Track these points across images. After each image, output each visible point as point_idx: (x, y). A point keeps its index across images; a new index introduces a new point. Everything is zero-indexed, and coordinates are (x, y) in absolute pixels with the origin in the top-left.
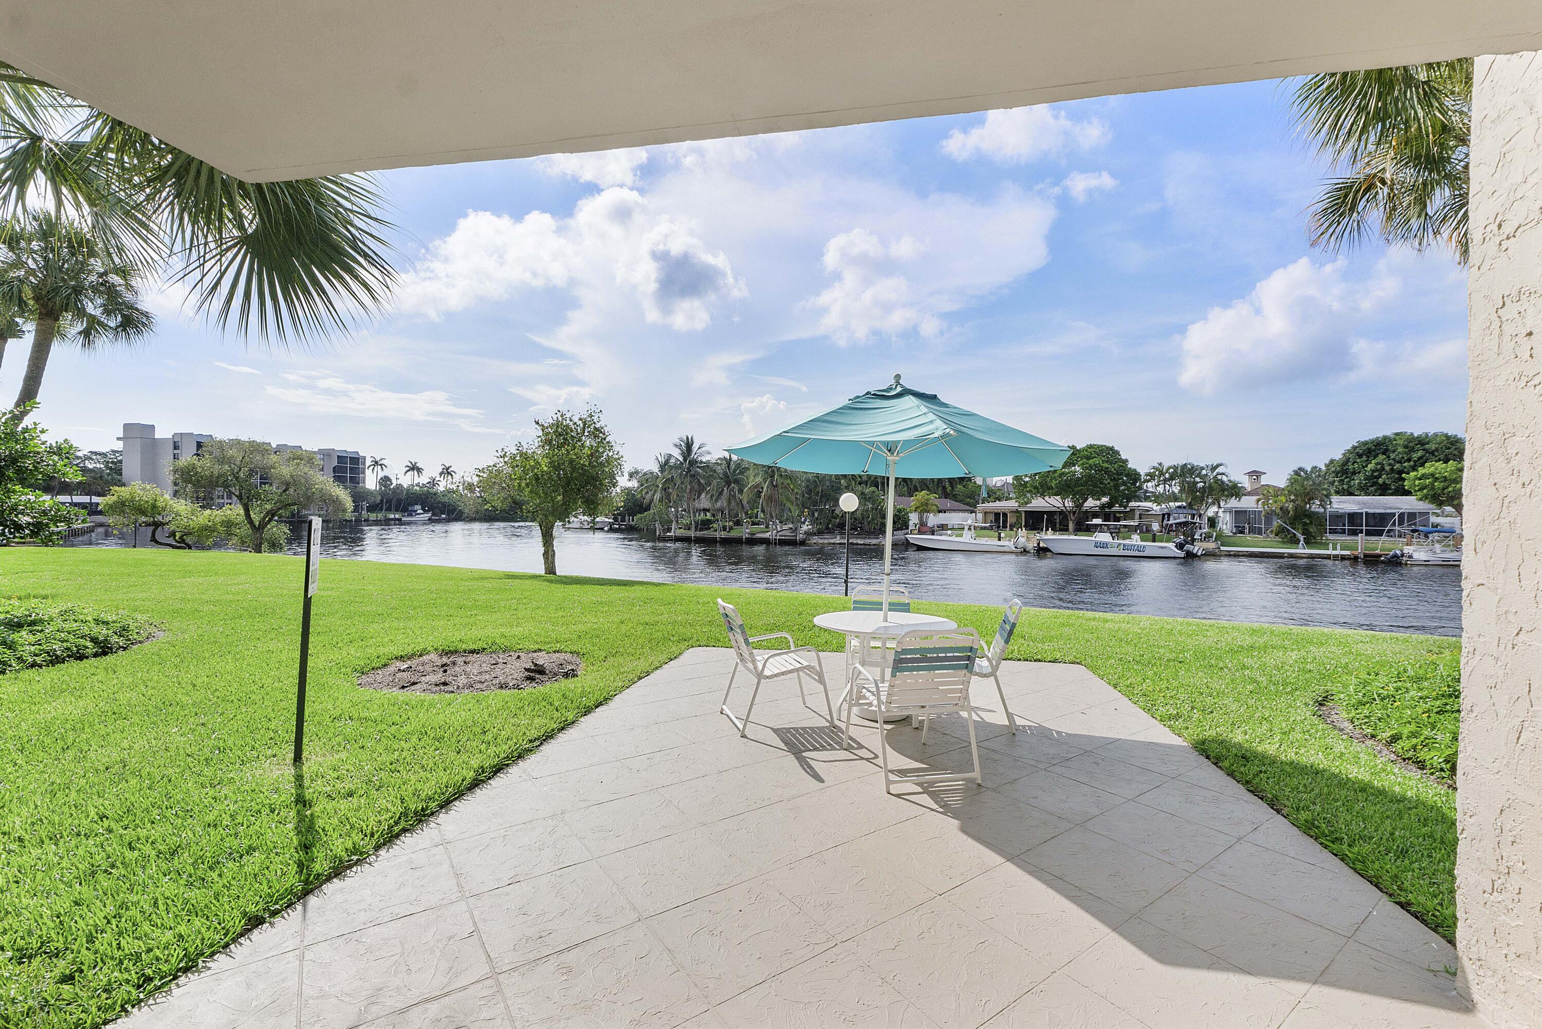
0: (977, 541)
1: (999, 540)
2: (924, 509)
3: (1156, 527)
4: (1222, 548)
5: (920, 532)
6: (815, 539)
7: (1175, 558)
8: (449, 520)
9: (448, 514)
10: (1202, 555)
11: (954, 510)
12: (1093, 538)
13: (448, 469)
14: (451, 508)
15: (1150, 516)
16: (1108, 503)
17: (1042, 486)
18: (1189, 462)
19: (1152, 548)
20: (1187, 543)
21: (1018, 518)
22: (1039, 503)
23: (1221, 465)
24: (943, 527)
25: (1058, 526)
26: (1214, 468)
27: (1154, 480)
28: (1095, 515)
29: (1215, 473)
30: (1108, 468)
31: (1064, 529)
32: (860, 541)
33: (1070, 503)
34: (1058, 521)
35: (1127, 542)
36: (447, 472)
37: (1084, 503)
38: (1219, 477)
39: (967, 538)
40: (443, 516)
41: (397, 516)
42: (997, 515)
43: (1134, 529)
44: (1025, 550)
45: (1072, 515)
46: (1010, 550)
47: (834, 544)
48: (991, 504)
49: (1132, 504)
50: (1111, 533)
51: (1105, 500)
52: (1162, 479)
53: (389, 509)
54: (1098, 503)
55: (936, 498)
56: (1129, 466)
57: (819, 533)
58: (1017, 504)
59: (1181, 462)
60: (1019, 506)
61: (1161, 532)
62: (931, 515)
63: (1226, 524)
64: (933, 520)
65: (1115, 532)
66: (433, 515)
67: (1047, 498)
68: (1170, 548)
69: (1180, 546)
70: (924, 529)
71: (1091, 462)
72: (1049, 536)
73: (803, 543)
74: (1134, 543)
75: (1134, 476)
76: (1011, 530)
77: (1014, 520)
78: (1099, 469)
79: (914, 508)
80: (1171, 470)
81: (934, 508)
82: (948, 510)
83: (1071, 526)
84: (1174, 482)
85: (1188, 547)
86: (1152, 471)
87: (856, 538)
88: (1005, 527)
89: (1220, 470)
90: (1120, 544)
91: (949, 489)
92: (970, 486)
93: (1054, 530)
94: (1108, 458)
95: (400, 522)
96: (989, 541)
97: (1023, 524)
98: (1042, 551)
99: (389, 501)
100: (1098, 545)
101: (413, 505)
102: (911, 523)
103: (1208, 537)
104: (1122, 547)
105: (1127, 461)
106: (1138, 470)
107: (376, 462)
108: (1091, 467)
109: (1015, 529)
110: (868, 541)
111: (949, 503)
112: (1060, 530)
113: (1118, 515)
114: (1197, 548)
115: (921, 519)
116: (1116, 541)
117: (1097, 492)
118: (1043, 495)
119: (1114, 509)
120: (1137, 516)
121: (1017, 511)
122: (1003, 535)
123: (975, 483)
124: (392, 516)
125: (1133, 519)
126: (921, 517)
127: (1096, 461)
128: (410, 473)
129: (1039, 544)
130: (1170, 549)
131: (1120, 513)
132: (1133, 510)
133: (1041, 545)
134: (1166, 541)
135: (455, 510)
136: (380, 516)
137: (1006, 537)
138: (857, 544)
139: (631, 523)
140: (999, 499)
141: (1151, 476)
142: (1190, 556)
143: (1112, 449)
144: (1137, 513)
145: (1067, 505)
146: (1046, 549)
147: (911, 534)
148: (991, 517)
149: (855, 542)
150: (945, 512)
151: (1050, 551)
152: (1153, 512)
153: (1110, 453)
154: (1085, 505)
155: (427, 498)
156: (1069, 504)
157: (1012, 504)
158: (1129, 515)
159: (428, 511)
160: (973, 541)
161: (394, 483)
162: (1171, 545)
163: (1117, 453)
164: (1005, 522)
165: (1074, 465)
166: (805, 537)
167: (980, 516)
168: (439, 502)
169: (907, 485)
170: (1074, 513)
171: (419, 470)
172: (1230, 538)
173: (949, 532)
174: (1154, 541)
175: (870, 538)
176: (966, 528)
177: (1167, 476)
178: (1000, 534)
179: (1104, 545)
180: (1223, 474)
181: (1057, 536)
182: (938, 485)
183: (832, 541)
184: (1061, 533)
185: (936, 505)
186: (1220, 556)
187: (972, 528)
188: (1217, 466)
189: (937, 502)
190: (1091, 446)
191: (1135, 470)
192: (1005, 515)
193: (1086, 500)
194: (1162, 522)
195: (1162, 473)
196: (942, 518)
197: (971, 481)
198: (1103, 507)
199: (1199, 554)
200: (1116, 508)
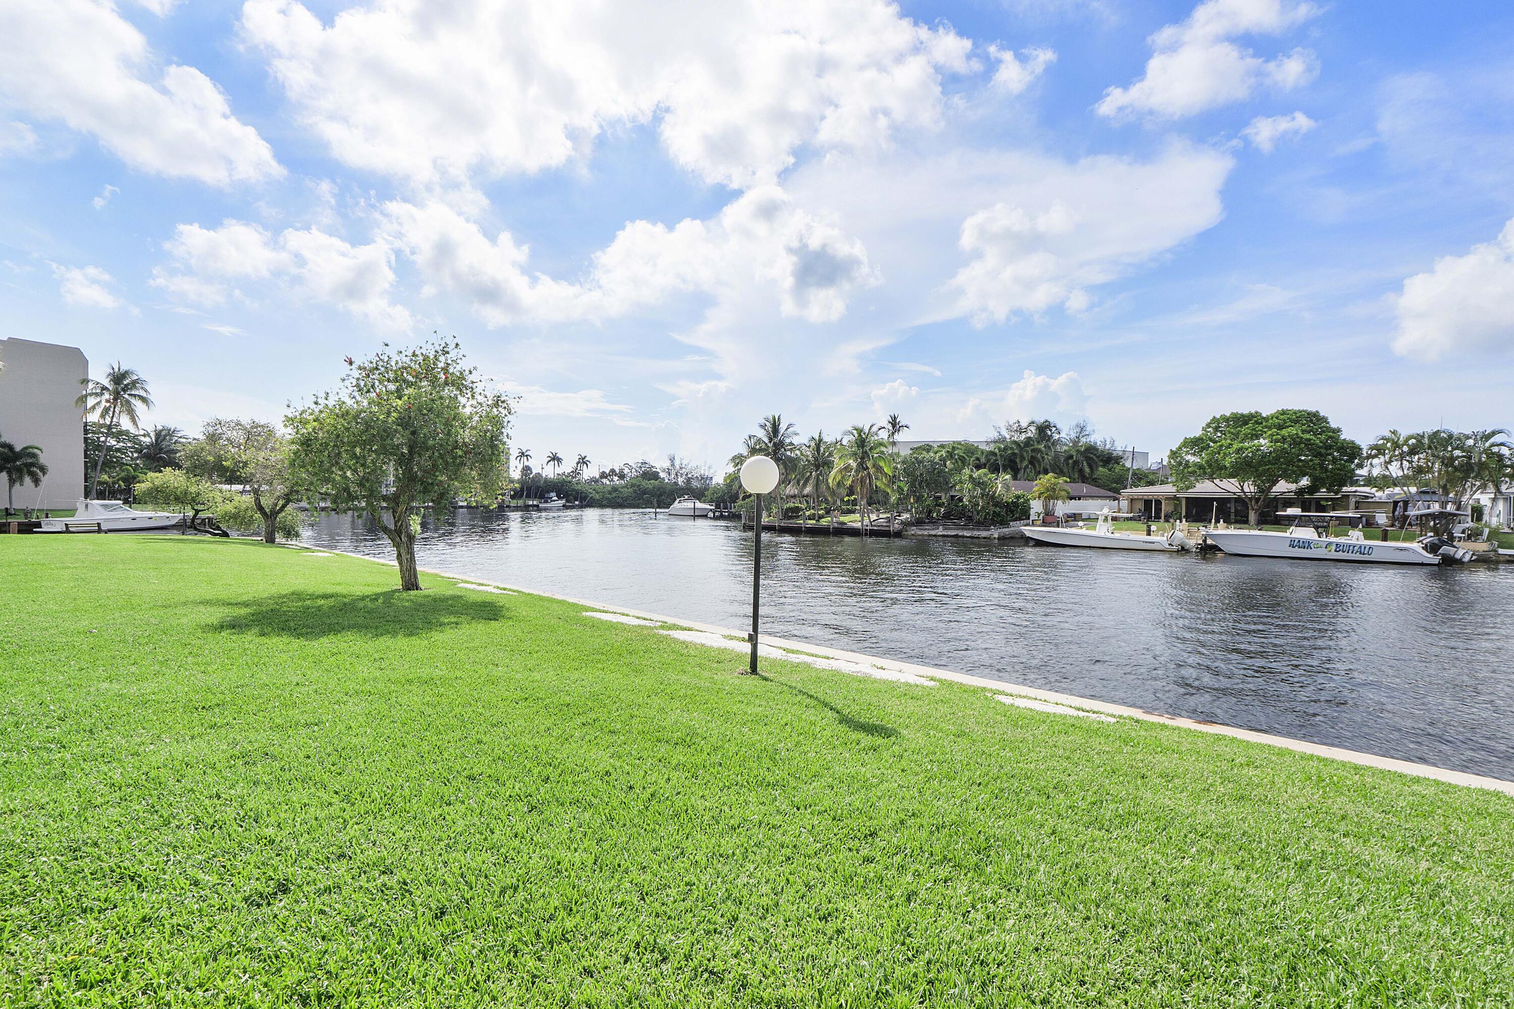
0: (1117, 535)
1: (1149, 534)
2: (1051, 495)
3: (1382, 519)
4: (1501, 551)
5: (1045, 523)
6: (913, 530)
7: (1422, 564)
8: (581, 507)
9: (581, 502)
10: (1470, 561)
11: (1092, 497)
12: (1287, 535)
13: (583, 459)
14: (583, 495)
15: (1371, 505)
16: (1308, 487)
17: (1210, 466)
18: (1444, 427)
19: (1382, 548)
20: (1443, 543)
21: (1177, 507)
22: (1205, 488)
23: (1500, 432)
24: (1074, 517)
25: (1232, 517)
26: (1487, 437)
27: (1384, 454)
28: (1289, 503)
29: (1487, 444)
30: (1310, 440)
31: (1242, 520)
32: (967, 534)
33: (1252, 488)
34: (1233, 510)
35: (1342, 540)
36: (583, 461)
37: (1271, 487)
38: (1495, 449)
39: (1102, 531)
40: (577, 503)
41: (535, 503)
42: (1148, 503)
43: (1353, 523)
44: (1183, 548)
45: (1253, 502)
46: (1161, 548)
47: (935, 536)
48: (1139, 489)
49: (1345, 489)
50: (1316, 528)
51: (1305, 482)
52: (1397, 453)
53: (528, 496)
54: (1293, 487)
55: (1066, 482)
56: (1342, 437)
57: (919, 523)
58: (1174, 489)
59: (1429, 429)
60: (1178, 491)
61: (1392, 526)
62: (1060, 502)
63: (1498, 516)
64: (1062, 508)
65: (1322, 527)
66: (567, 501)
67: (1217, 481)
68: (1415, 548)
69: (1433, 548)
70: (1050, 519)
71: (1284, 432)
72: (1220, 531)
73: (898, 534)
74: (1354, 542)
75: (1352, 451)
76: (1167, 521)
77: (1171, 509)
78: (1296, 441)
79: (1037, 494)
80: (1414, 441)
81: (1063, 493)
82: (1084, 497)
83: (1252, 517)
84: (1417, 457)
85: (1445, 549)
86: (1381, 442)
87: (962, 529)
88: (1158, 517)
89: (1497, 439)
90: (1330, 544)
91: (1087, 470)
92: (1118, 468)
93: (1228, 521)
94: (1309, 426)
95: (538, 509)
96: (1135, 535)
97: (1184, 514)
98: (1208, 551)
99: (529, 489)
100: (1294, 543)
101: (548, 492)
102: (1032, 512)
103: (1473, 535)
104: (1334, 547)
105: (1339, 430)
106: (1358, 442)
107: (523, 453)
108: (1284, 439)
109: (1171, 520)
110: (976, 533)
111: (1085, 489)
112: (1236, 522)
113: (1323, 503)
114: (1463, 550)
115: (1046, 506)
116: (1324, 539)
117: (1294, 472)
118: (1211, 478)
119: (1317, 495)
120: (1352, 505)
121: (1176, 498)
122: (1153, 528)
123: (1124, 465)
124: (531, 503)
125: (1346, 508)
126: (1046, 505)
127: (1293, 431)
128: (552, 463)
129: (1205, 541)
130: (1414, 551)
131: (1327, 500)
132: (1346, 497)
133: (1209, 542)
134: (1404, 540)
135: (586, 497)
136: (520, 502)
137: (1158, 530)
138: (963, 537)
139: (733, 510)
140: (1151, 483)
141: (1379, 450)
142: (1449, 562)
143: (1316, 415)
144: (1353, 500)
145: (1246, 489)
146: (1215, 549)
147: (1033, 525)
148: (1140, 506)
149: (960, 534)
150: (1079, 499)
151: (1220, 550)
152: (1377, 500)
153: (1314, 420)
154: (1274, 489)
155: (562, 486)
156: (1250, 488)
157: (1169, 489)
158: (1341, 503)
159: (563, 498)
160: (1109, 535)
161: (534, 472)
162: (1415, 546)
163: (1325, 420)
164: (1158, 510)
165: (1257, 437)
166: (901, 527)
167: (1124, 504)
168: (574, 490)
169: (1035, 467)
170: (1257, 500)
171: (559, 460)
172: (1507, 536)
173: (1081, 523)
174: (1385, 539)
175: (978, 530)
176: (1101, 518)
177: (1405, 449)
178: (1149, 527)
179: (1306, 544)
180: (1502, 444)
181: (1232, 531)
182: (1073, 468)
183: (933, 532)
184: (1238, 526)
185: (1064, 490)
186: (1498, 562)
187: (1109, 518)
188: (1494, 433)
189: (1067, 487)
190: (1284, 412)
191: (1353, 442)
192: (1158, 503)
193: (1275, 483)
194: (1394, 512)
195: (1396, 445)
196: (1072, 507)
197: (1118, 464)
198: (1300, 492)
199: (1467, 558)
200: (1323, 493)
